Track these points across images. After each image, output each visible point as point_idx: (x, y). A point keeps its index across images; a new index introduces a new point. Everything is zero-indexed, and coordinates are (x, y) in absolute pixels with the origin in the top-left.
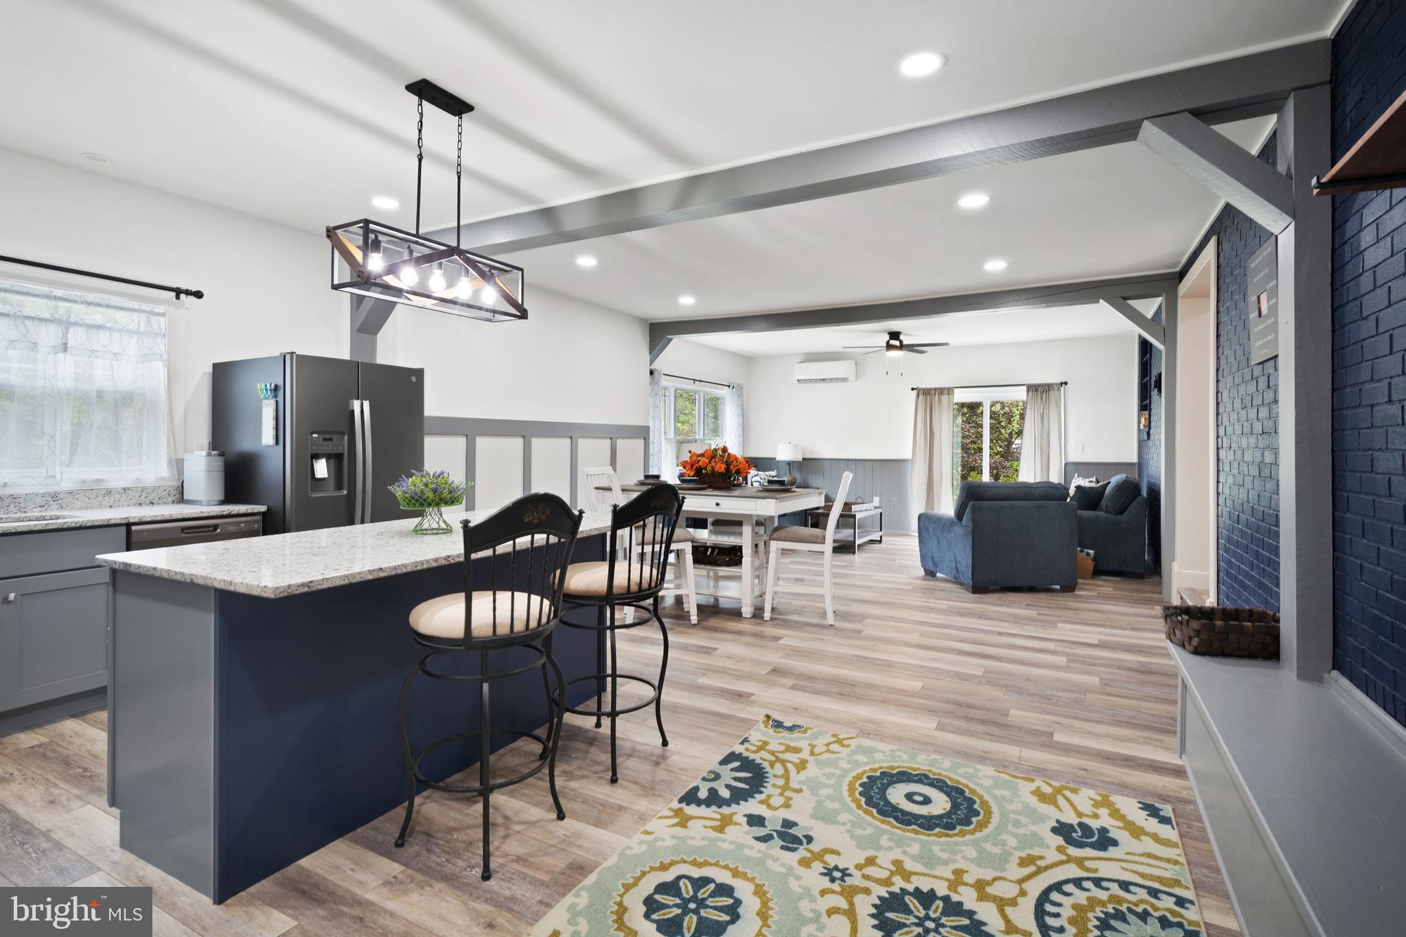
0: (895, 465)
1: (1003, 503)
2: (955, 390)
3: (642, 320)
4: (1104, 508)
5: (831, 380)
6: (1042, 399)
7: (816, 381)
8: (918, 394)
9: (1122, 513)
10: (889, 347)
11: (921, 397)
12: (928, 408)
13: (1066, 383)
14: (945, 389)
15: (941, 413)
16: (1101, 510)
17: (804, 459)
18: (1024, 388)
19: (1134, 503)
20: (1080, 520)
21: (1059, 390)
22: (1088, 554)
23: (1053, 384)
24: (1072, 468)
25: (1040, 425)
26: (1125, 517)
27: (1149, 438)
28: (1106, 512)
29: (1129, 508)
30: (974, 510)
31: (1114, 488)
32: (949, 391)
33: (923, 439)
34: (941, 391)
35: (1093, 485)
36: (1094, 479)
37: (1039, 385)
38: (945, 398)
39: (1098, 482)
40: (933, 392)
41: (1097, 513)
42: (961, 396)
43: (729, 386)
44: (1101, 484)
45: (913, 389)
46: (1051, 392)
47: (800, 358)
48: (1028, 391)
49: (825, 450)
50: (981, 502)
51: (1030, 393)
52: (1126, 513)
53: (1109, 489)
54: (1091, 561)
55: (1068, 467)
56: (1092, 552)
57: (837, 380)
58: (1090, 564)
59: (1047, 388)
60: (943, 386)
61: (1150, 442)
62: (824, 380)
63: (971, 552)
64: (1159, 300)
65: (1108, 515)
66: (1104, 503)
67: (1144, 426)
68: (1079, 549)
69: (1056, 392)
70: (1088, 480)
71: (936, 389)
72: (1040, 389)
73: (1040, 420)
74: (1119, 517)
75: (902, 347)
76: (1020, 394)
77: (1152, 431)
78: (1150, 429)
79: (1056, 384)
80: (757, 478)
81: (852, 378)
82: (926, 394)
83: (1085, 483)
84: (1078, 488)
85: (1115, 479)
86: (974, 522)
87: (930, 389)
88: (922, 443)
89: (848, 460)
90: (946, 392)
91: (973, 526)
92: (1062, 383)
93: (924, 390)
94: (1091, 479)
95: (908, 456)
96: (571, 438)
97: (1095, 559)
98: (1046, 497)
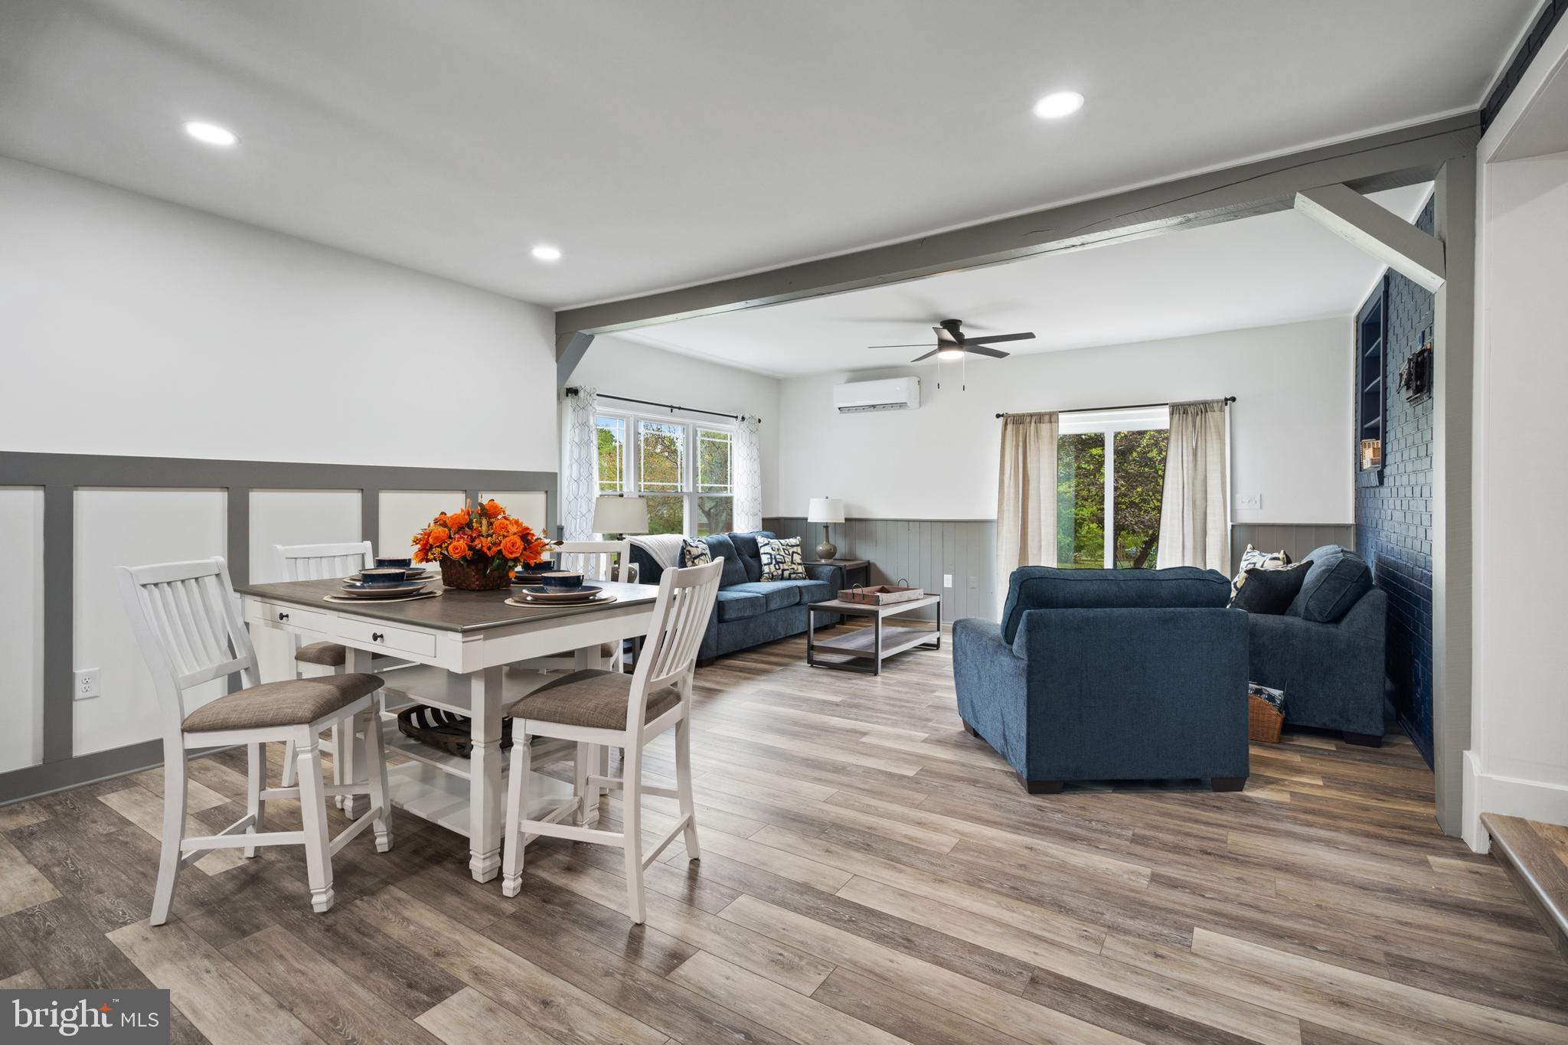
0: (977, 528)
1: (1093, 612)
2: (1061, 416)
3: (539, 308)
4: (1302, 610)
5: (884, 406)
6: (1194, 425)
7: (864, 408)
8: (1006, 424)
9: (1337, 619)
10: (943, 344)
11: (1010, 427)
12: (1021, 444)
13: (1233, 399)
14: (1046, 414)
15: (1039, 450)
16: (1296, 614)
17: (846, 519)
18: (1166, 410)
19: (1360, 602)
20: (1253, 632)
21: (1222, 410)
22: (1271, 698)
23: (1213, 402)
24: (1242, 536)
25: (1191, 465)
26: (1343, 629)
27: (1381, 483)
28: (1306, 619)
29: (1350, 615)
30: (1031, 629)
31: (1320, 575)
32: (1052, 417)
33: (1012, 490)
34: (1039, 418)
35: (1278, 566)
36: (1281, 555)
37: (1190, 404)
38: (1045, 428)
39: (1288, 561)
40: (1028, 420)
41: (1288, 619)
42: (1070, 425)
43: (737, 417)
44: (1294, 565)
45: (998, 416)
46: (1209, 414)
47: (846, 376)
48: (1172, 414)
49: (878, 509)
50: (1047, 611)
51: (1176, 417)
52: (1346, 620)
53: (1310, 576)
54: (1275, 712)
55: (1237, 532)
56: (1277, 693)
57: (892, 405)
58: (1274, 717)
59: (1203, 408)
60: (1043, 411)
61: (1384, 492)
62: (874, 406)
63: (1025, 712)
64: (1428, 188)
65: (1312, 625)
66: (1301, 601)
67: (1373, 462)
68: (1252, 686)
69: (1217, 414)
70: (1270, 556)
71: (1031, 415)
72: (1191, 410)
73: (1191, 457)
74: (1332, 628)
75: (961, 343)
76: (1159, 419)
77: (1387, 471)
78: (1384, 466)
79: (1218, 402)
80: (767, 549)
81: (913, 403)
82: (1016, 423)
83: (1267, 562)
84: (1252, 573)
85: (1321, 556)
86: (1030, 649)
87: (1023, 415)
88: (1012, 496)
89: (909, 521)
90: (1047, 418)
91: (1029, 657)
92: (1226, 400)
93: (1014, 416)
94: (1276, 555)
95: (992, 514)
96: (362, 490)
97: (1284, 707)
98: (1182, 600)
